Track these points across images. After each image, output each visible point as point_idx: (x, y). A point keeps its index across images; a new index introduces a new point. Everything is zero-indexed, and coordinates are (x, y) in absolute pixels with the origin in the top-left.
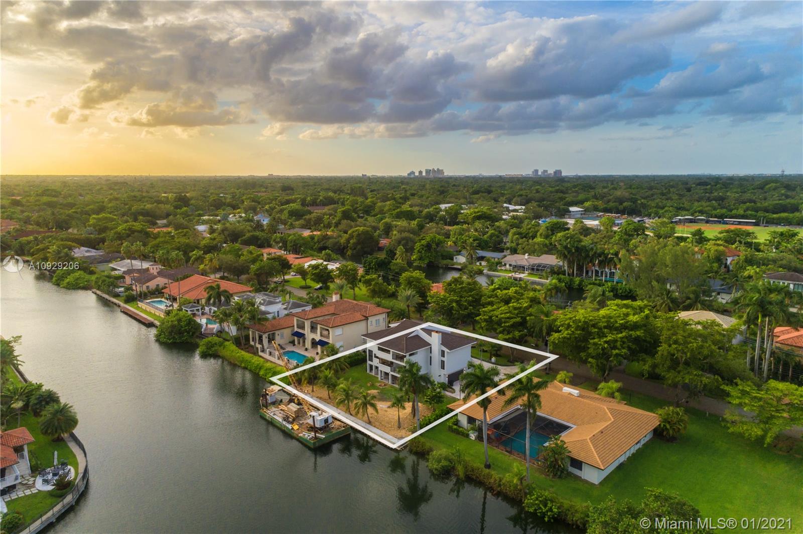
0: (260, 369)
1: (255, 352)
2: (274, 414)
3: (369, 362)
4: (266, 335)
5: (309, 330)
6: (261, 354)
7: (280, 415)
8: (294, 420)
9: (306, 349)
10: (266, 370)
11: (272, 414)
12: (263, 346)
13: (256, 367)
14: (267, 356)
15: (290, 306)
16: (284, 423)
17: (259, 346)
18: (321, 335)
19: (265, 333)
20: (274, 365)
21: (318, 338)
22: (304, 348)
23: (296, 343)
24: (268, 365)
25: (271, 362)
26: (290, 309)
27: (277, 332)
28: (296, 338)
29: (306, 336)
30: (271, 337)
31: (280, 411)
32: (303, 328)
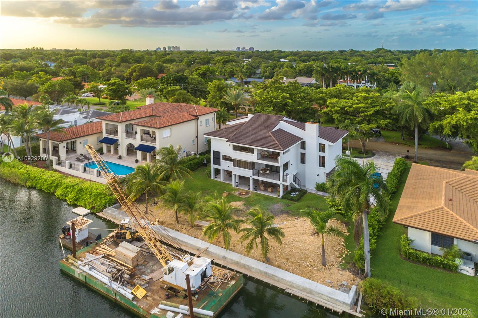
0: (57, 187)
1: (47, 165)
2: (92, 268)
3: (213, 166)
4: (64, 144)
5: (124, 134)
6: (55, 167)
7: (103, 268)
8: (132, 276)
9: (120, 158)
10: (66, 188)
11: (86, 269)
12: (59, 157)
13: (50, 186)
14: (65, 169)
15: (90, 114)
16: (115, 286)
17: (54, 159)
18: (142, 140)
19: (62, 141)
20: (77, 181)
21: (137, 142)
22: (117, 156)
23: (105, 151)
24: (68, 181)
25: (73, 176)
26: (91, 117)
27: (78, 141)
28: (104, 146)
29: (120, 142)
30: (70, 147)
31: (104, 260)
32: (116, 132)
